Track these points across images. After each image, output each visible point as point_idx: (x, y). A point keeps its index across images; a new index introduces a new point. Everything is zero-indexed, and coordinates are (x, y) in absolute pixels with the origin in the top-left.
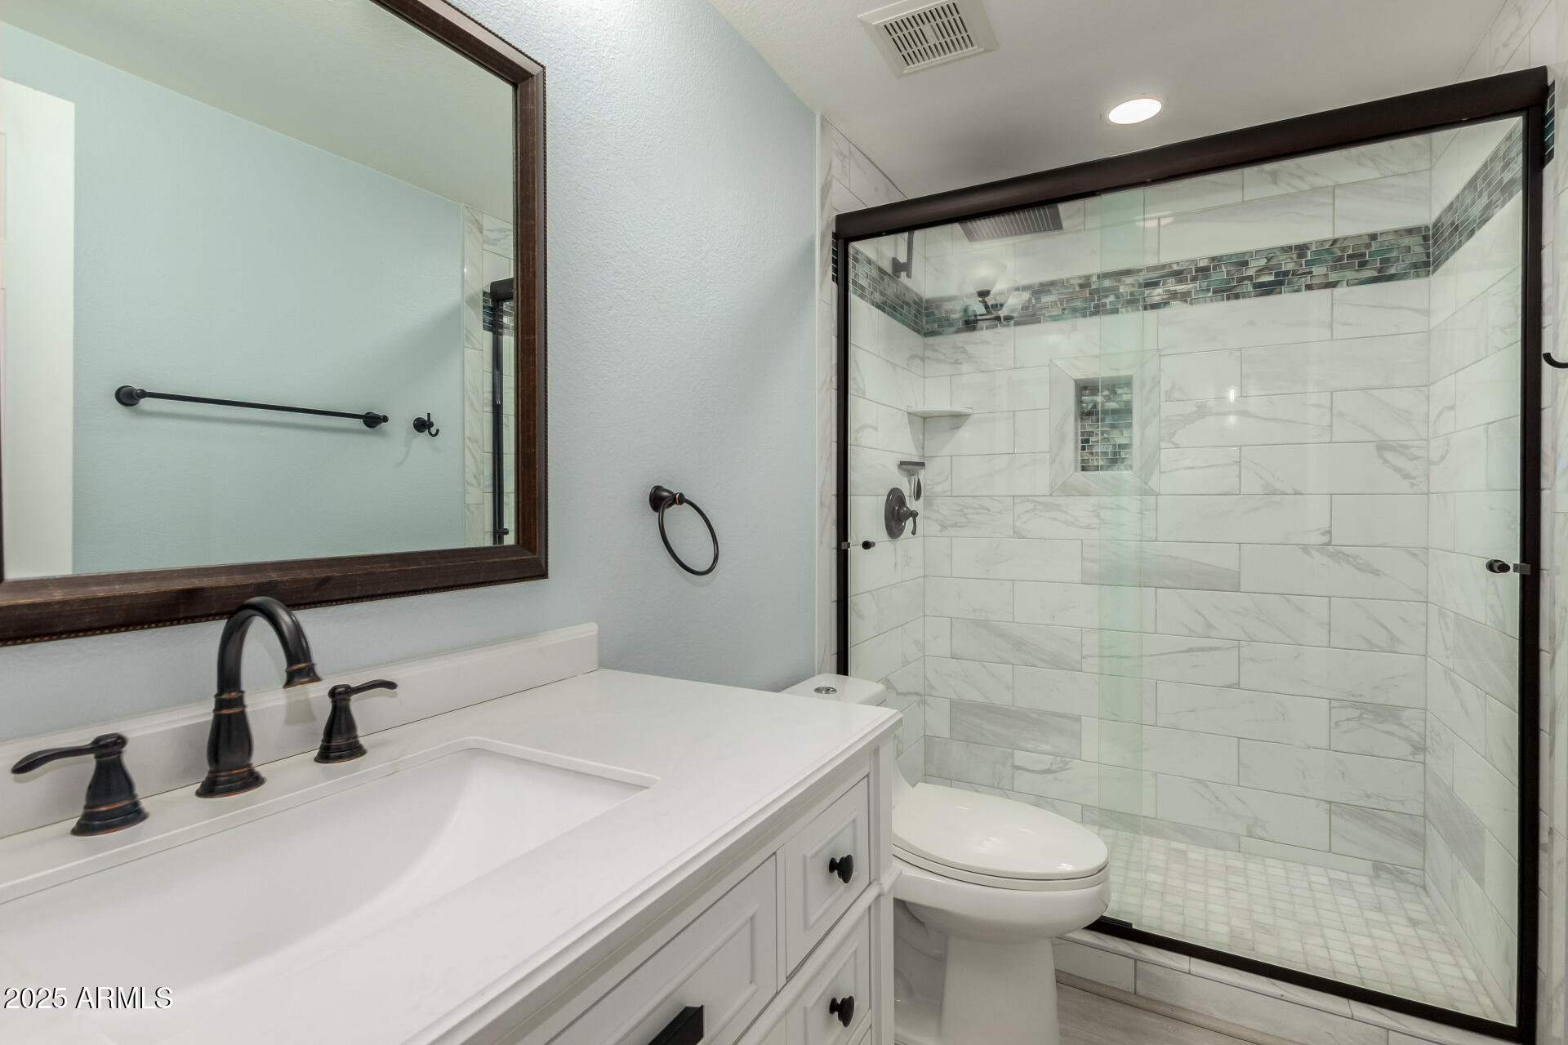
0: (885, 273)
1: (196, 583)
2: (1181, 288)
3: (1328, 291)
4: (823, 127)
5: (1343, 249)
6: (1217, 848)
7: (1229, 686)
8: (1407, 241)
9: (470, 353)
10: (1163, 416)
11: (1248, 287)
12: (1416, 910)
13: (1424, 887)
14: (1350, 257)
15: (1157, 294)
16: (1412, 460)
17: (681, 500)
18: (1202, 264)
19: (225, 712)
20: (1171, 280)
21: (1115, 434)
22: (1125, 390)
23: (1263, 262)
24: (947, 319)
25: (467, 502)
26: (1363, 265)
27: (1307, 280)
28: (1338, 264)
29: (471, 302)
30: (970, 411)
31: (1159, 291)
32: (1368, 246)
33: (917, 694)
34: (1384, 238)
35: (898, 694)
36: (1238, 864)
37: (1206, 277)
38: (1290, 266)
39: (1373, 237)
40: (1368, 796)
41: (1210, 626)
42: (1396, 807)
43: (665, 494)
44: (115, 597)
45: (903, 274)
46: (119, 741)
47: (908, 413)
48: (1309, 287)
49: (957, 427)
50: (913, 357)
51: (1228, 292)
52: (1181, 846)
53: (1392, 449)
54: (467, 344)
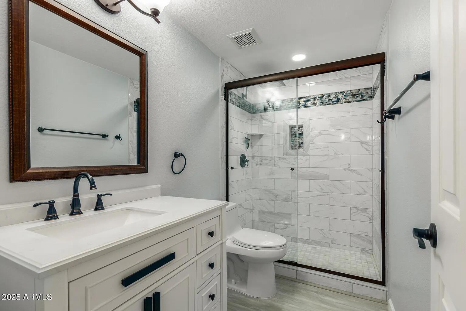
0: (240, 97)
1: (69, 170)
2: (315, 102)
3: (349, 103)
4: (221, 61)
5: (352, 93)
6: (324, 247)
7: (327, 205)
8: (367, 91)
9: (131, 118)
10: (311, 135)
11: (330, 102)
12: (369, 259)
13: (372, 254)
14: (354, 95)
15: (309, 104)
16: (369, 146)
17: (182, 155)
18: (320, 96)
19: (75, 197)
20: (312, 100)
21: (300, 140)
22: (302, 128)
23: (334, 96)
24: (258, 109)
25: (130, 158)
26: (357, 97)
27: (344, 101)
28: (351, 96)
29: (131, 104)
30: (263, 134)
31: (309, 103)
32: (358, 92)
33: (250, 209)
34: (362, 90)
35: (244, 209)
36: (329, 250)
37: (321, 99)
38: (340, 97)
39: (359, 90)
40: (360, 232)
41: (322, 189)
42: (365, 234)
43: (178, 154)
44: (52, 172)
45: (245, 97)
46: (54, 202)
47: (247, 134)
48: (345, 102)
49: (260, 138)
50: (248, 119)
51: (326, 103)
52: (315, 246)
53: (364, 143)
54: (129, 115)
